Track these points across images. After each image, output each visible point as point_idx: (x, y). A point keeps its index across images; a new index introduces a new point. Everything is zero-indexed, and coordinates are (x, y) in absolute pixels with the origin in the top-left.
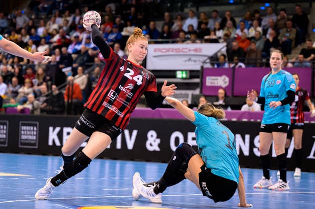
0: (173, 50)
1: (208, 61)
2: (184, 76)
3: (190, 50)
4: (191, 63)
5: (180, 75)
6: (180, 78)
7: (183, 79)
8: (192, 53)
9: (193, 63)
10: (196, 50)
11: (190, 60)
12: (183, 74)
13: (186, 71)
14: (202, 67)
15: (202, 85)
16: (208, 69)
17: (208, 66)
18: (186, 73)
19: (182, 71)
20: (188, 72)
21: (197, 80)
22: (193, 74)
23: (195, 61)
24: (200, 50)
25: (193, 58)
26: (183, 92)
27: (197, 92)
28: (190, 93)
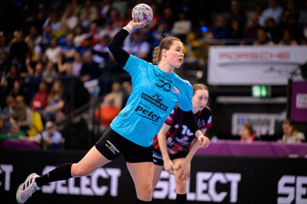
0: (246, 55)
1: (299, 71)
2: (264, 92)
3: (272, 56)
4: (273, 74)
5: (257, 92)
6: (257, 98)
7: (261, 97)
8: (275, 59)
9: (277, 74)
10: (281, 56)
11: (272, 70)
12: (261, 90)
13: (267, 86)
14: (290, 81)
15: (289, 107)
16: (298, 83)
17: (299, 78)
18: (267, 89)
19: (261, 86)
20: (270, 89)
21: (282, 100)
22: (275, 90)
23: (279, 72)
24: (287, 55)
25: (276, 67)
26: (263, 117)
27: (283, 116)
28: (272, 118)
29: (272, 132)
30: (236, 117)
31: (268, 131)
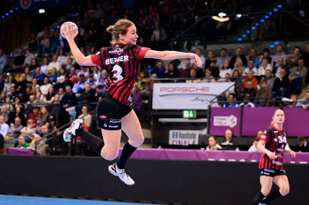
1: (216, 100)
2: (191, 115)
3: (197, 89)
4: (197, 102)
5: (186, 114)
6: (186, 118)
7: (190, 118)
9: (200, 102)
10: (203, 89)
11: (197, 99)
12: (189, 113)
13: (193, 110)
14: (210, 107)
15: (209, 125)
16: (216, 108)
17: (216, 105)
18: (193, 113)
19: (189, 110)
20: (195, 112)
21: (205, 120)
22: (200, 113)
23: (202, 101)
25: (200, 98)
26: (190, 132)
27: (204, 132)
28: (197, 133)
29: (197, 143)
30: (171, 132)
31: (194, 142)
